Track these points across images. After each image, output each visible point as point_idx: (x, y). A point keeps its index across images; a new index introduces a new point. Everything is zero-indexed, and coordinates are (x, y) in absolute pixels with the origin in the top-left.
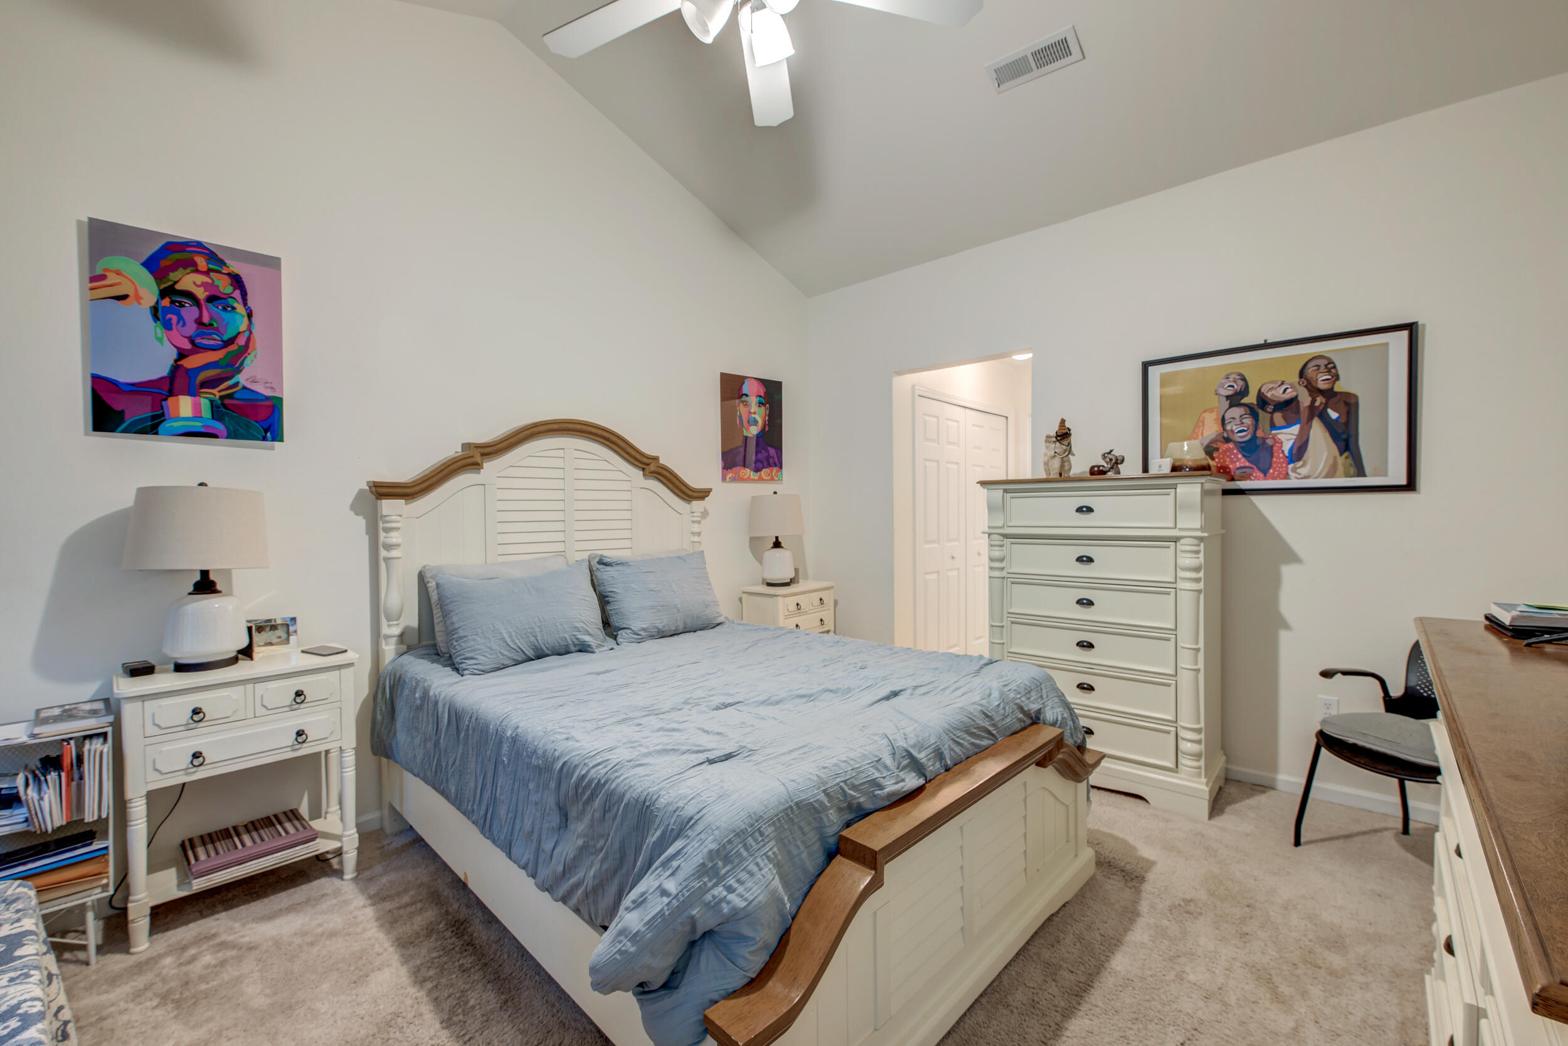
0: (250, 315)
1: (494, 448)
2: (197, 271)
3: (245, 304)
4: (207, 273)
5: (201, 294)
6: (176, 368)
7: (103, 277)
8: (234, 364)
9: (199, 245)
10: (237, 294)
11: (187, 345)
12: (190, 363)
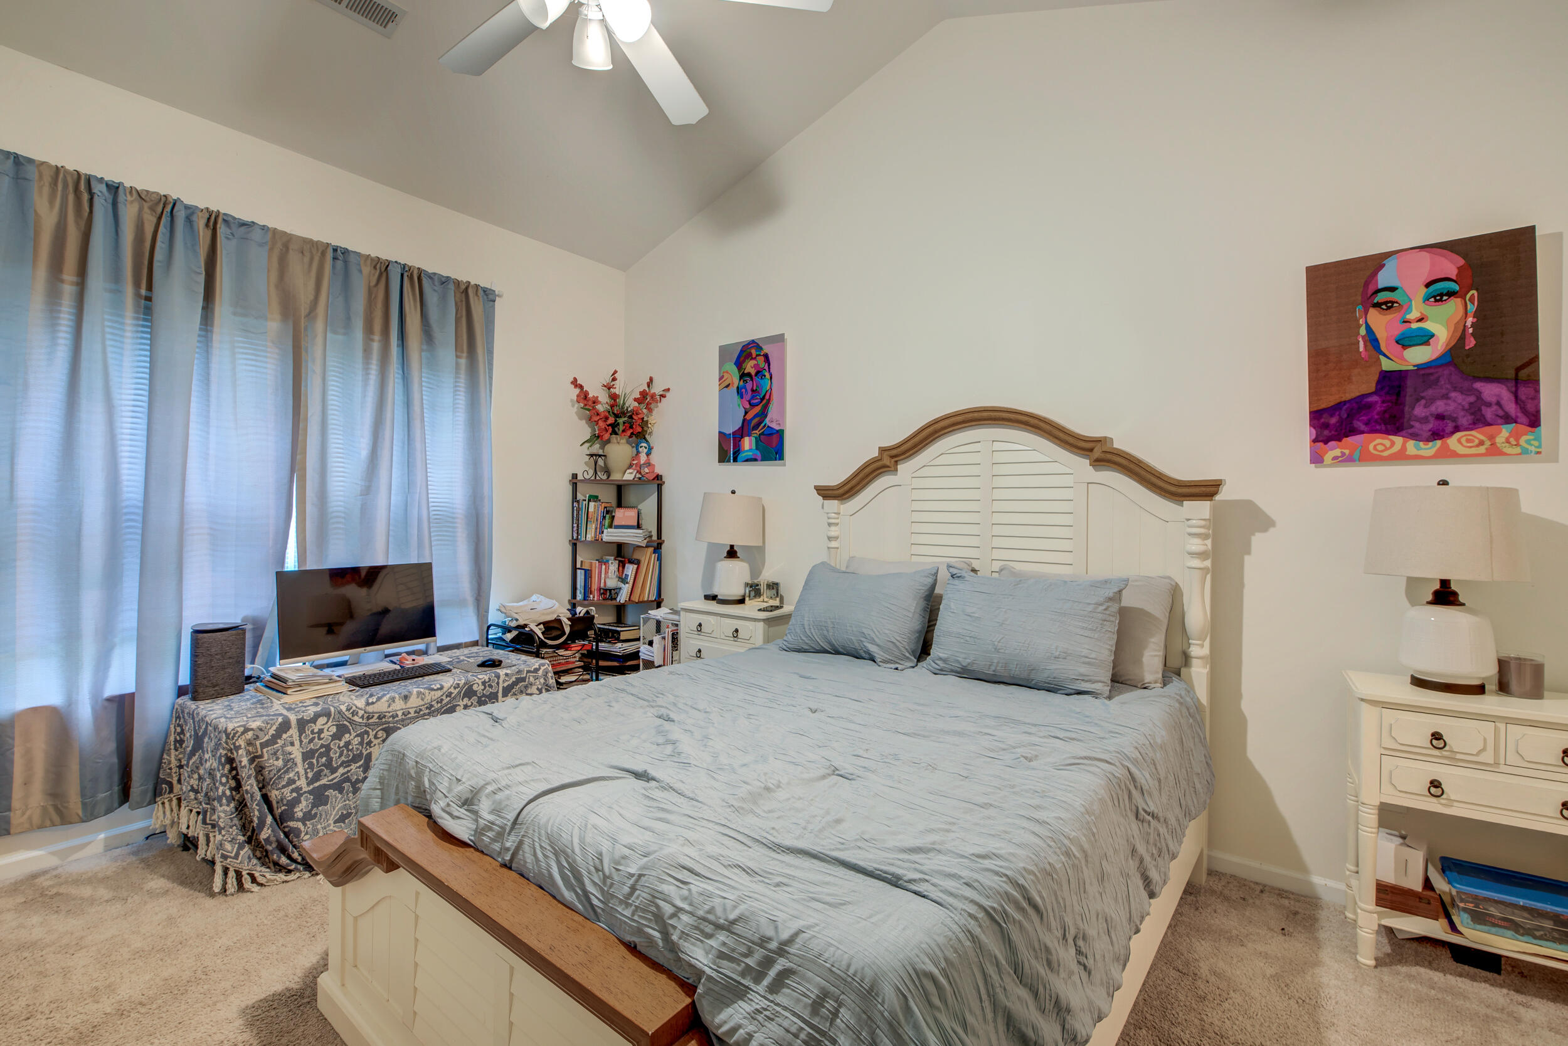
0: (771, 378)
1: (899, 450)
2: (752, 359)
3: (769, 371)
4: (755, 359)
5: (753, 372)
6: (744, 420)
7: (723, 377)
8: (764, 413)
9: (753, 342)
10: (766, 368)
11: (748, 406)
12: (749, 417)
